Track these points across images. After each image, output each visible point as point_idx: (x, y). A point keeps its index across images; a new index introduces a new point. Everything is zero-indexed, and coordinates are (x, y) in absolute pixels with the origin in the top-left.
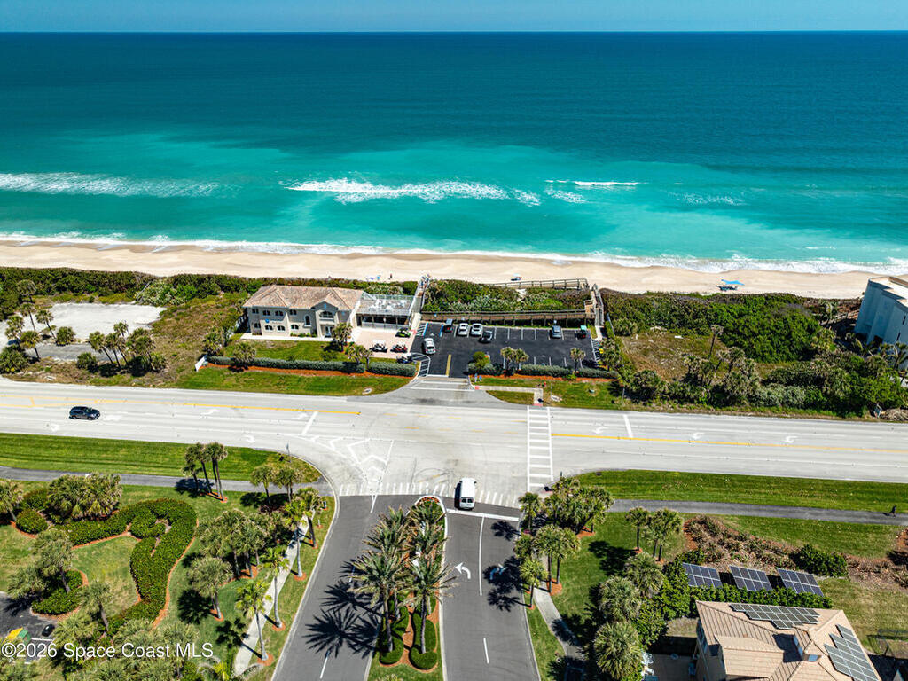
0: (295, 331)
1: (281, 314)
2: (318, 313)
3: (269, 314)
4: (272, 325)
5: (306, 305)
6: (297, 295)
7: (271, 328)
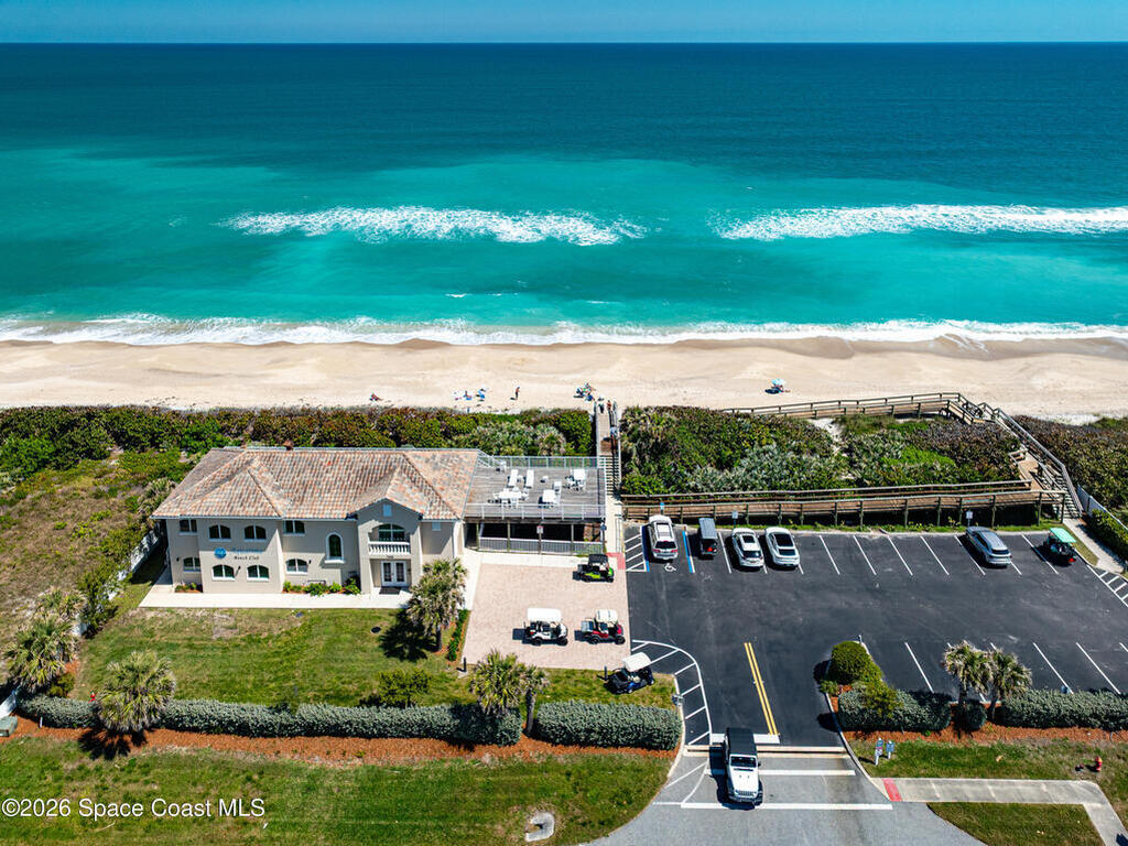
0: (298, 577)
1: (262, 534)
2: (365, 529)
3: (226, 533)
4: (234, 564)
5: (330, 508)
6: (307, 476)
7: (230, 571)
